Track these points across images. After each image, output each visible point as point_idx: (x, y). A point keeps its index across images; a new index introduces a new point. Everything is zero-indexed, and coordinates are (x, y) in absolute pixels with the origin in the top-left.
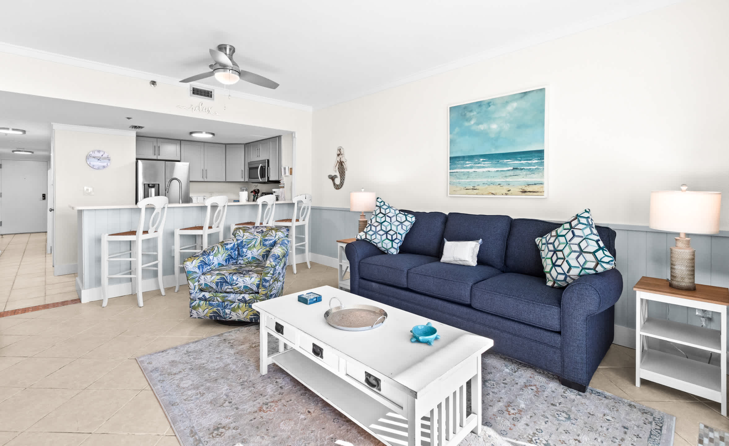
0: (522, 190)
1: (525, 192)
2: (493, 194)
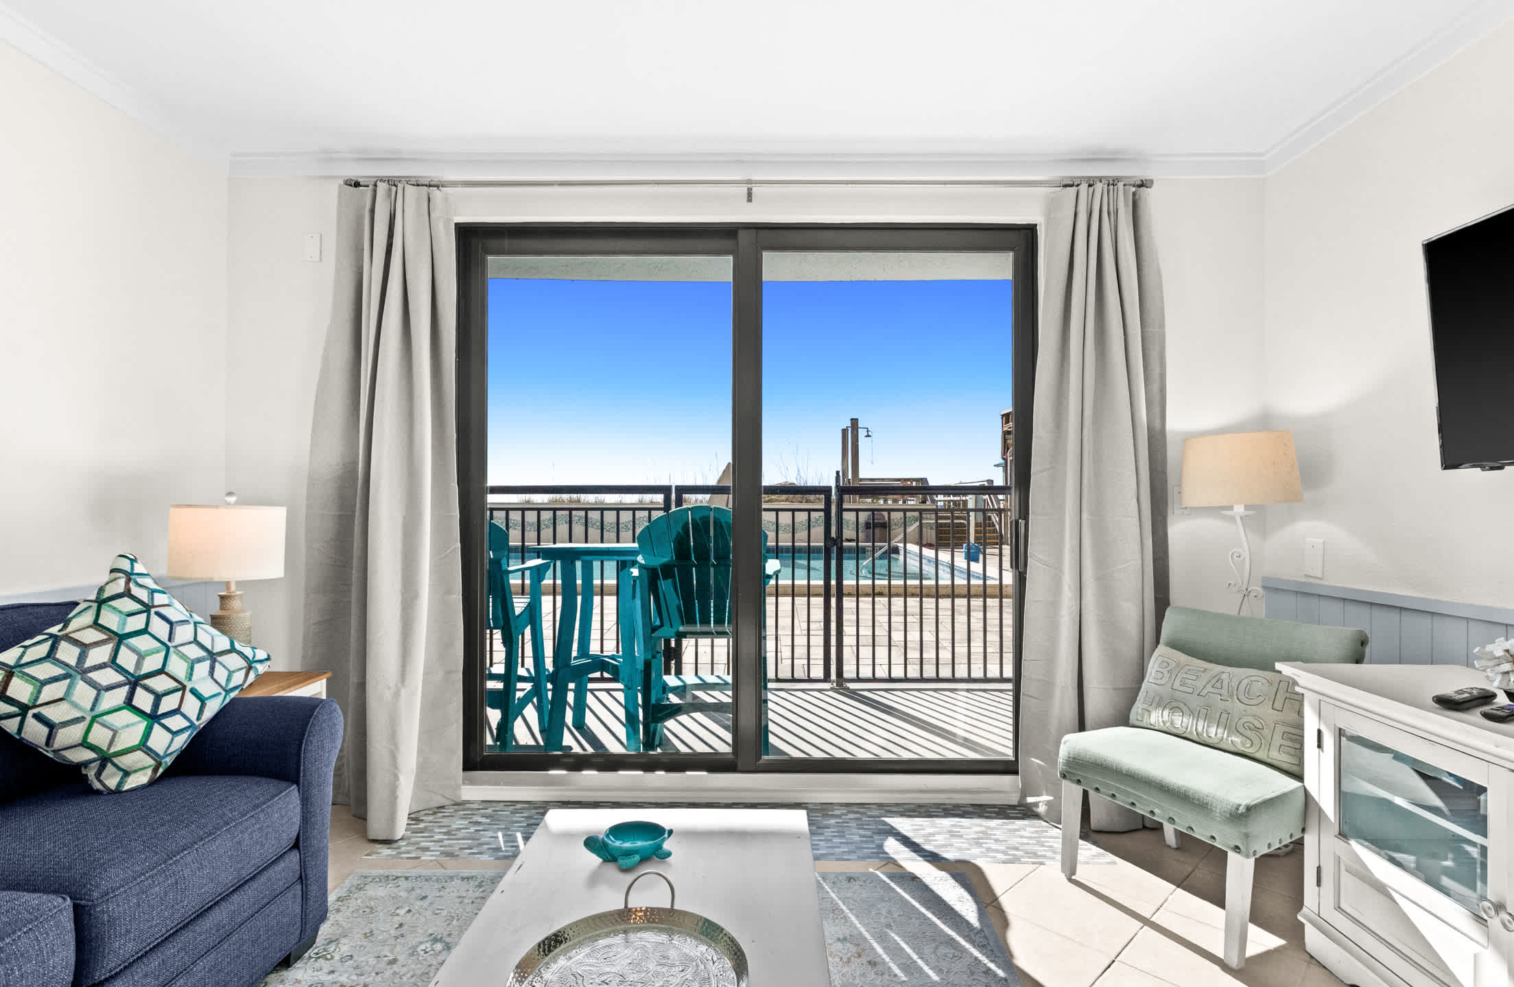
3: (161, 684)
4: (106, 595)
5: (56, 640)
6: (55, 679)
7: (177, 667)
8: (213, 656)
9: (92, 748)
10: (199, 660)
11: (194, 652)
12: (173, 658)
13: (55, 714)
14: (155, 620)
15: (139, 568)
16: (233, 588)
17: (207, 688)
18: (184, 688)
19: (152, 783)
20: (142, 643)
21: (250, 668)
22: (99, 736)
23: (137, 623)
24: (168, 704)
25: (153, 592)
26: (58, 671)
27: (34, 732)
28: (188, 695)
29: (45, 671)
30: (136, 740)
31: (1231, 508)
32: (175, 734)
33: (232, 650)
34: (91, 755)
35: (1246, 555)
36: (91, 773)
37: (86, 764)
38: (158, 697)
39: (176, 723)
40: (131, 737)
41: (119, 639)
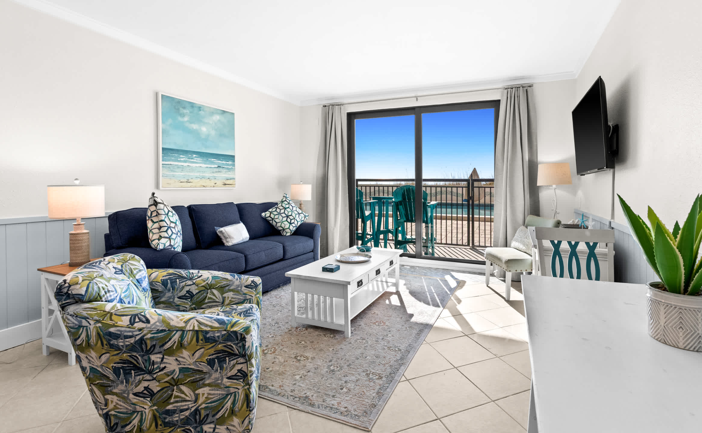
0: (223, 183)
1: (226, 184)
2: (204, 186)
3: (291, 217)
4: (283, 201)
5: (276, 208)
6: (277, 215)
7: (294, 215)
8: (299, 214)
9: (282, 227)
10: (297, 214)
11: (296, 212)
12: (293, 213)
13: (277, 220)
14: (290, 206)
15: (287, 196)
16: (302, 202)
17: (298, 220)
18: (295, 219)
19: (291, 235)
20: (288, 209)
21: (305, 217)
22: (283, 225)
23: (287, 206)
24: (292, 221)
25: (289, 201)
26: (277, 213)
27: (274, 223)
28: (295, 220)
29: (275, 213)
30: (288, 227)
31: (552, 186)
32: (294, 227)
33: (302, 213)
34: (282, 229)
35: (555, 199)
36: (282, 232)
37: (281, 230)
38: (291, 220)
39: (294, 225)
40: (287, 226)
41: (285, 209)
